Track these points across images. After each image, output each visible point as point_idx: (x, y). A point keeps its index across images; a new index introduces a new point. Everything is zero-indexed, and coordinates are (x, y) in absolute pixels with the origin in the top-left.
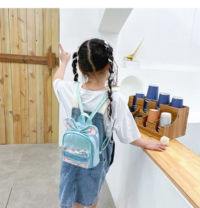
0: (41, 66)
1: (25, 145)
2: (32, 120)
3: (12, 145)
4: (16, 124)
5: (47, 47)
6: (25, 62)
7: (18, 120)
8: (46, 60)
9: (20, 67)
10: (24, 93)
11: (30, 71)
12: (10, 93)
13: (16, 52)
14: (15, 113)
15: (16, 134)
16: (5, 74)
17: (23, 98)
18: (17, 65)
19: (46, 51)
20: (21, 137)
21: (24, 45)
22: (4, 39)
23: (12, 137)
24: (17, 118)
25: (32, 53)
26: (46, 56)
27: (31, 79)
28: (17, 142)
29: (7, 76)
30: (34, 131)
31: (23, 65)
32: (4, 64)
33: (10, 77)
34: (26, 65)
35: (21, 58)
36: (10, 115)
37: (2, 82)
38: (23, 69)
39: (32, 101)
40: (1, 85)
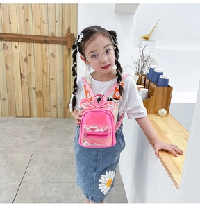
0: (60, 46)
1: (46, 119)
2: (53, 96)
3: (35, 119)
4: (38, 100)
5: (66, 28)
6: (46, 42)
7: (40, 96)
8: (65, 40)
9: (42, 47)
10: (45, 71)
11: (51, 51)
12: (33, 71)
13: (38, 33)
14: (37, 90)
15: (39, 109)
16: (28, 53)
17: (44, 76)
18: (39, 45)
19: (65, 32)
20: (43, 112)
21: (45, 26)
22: (27, 20)
23: (35, 111)
24: (39, 94)
25: (52, 34)
26: (65, 36)
27: (51, 58)
28: (39, 116)
29: (30, 55)
30: (55, 106)
31: (44, 45)
32: (28, 44)
33: (32, 56)
34: (47, 45)
35: (43, 39)
36: (33, 91)
37: (26, 60)
38: (44, 49)
39: (53, 79)
40: (25, 64)
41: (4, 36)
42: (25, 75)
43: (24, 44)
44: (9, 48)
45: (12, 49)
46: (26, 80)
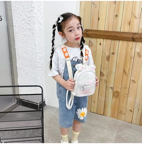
1: (120, 122)
2: (130, 99)
4: (114, 100)
6: (133, 40)
7: (117, 97)
9: (128, 45)
10: (127, 71)
11: (138, 50)
12: (114, 70)
13: (126, 29)
14: (115, 90)
15: (113, 110)
16: (112, 51)
17: (125, 77)
18: (125, 43)
20: (117, 113)
21: (136, 22)
22: (117, 16)
23: (109, 111)
24: (116, 94)
27: (136, 57)
28: (113, 116)
29: (113, 53)
30: (131, 111)
31: (131, 43)
32: (113, 41)
33: (116, 55)
34: (134, 43)
35: (131, 36)
36: (111, 91)
37: (108, 58)
38: (130, 47)
39: (134, 81)
40: (106, 62)
41: (91, 33)
42: (105, 73)
43: (109, 41)
44: (94, 45)
45: (96, 46)
46: (105, 78)
